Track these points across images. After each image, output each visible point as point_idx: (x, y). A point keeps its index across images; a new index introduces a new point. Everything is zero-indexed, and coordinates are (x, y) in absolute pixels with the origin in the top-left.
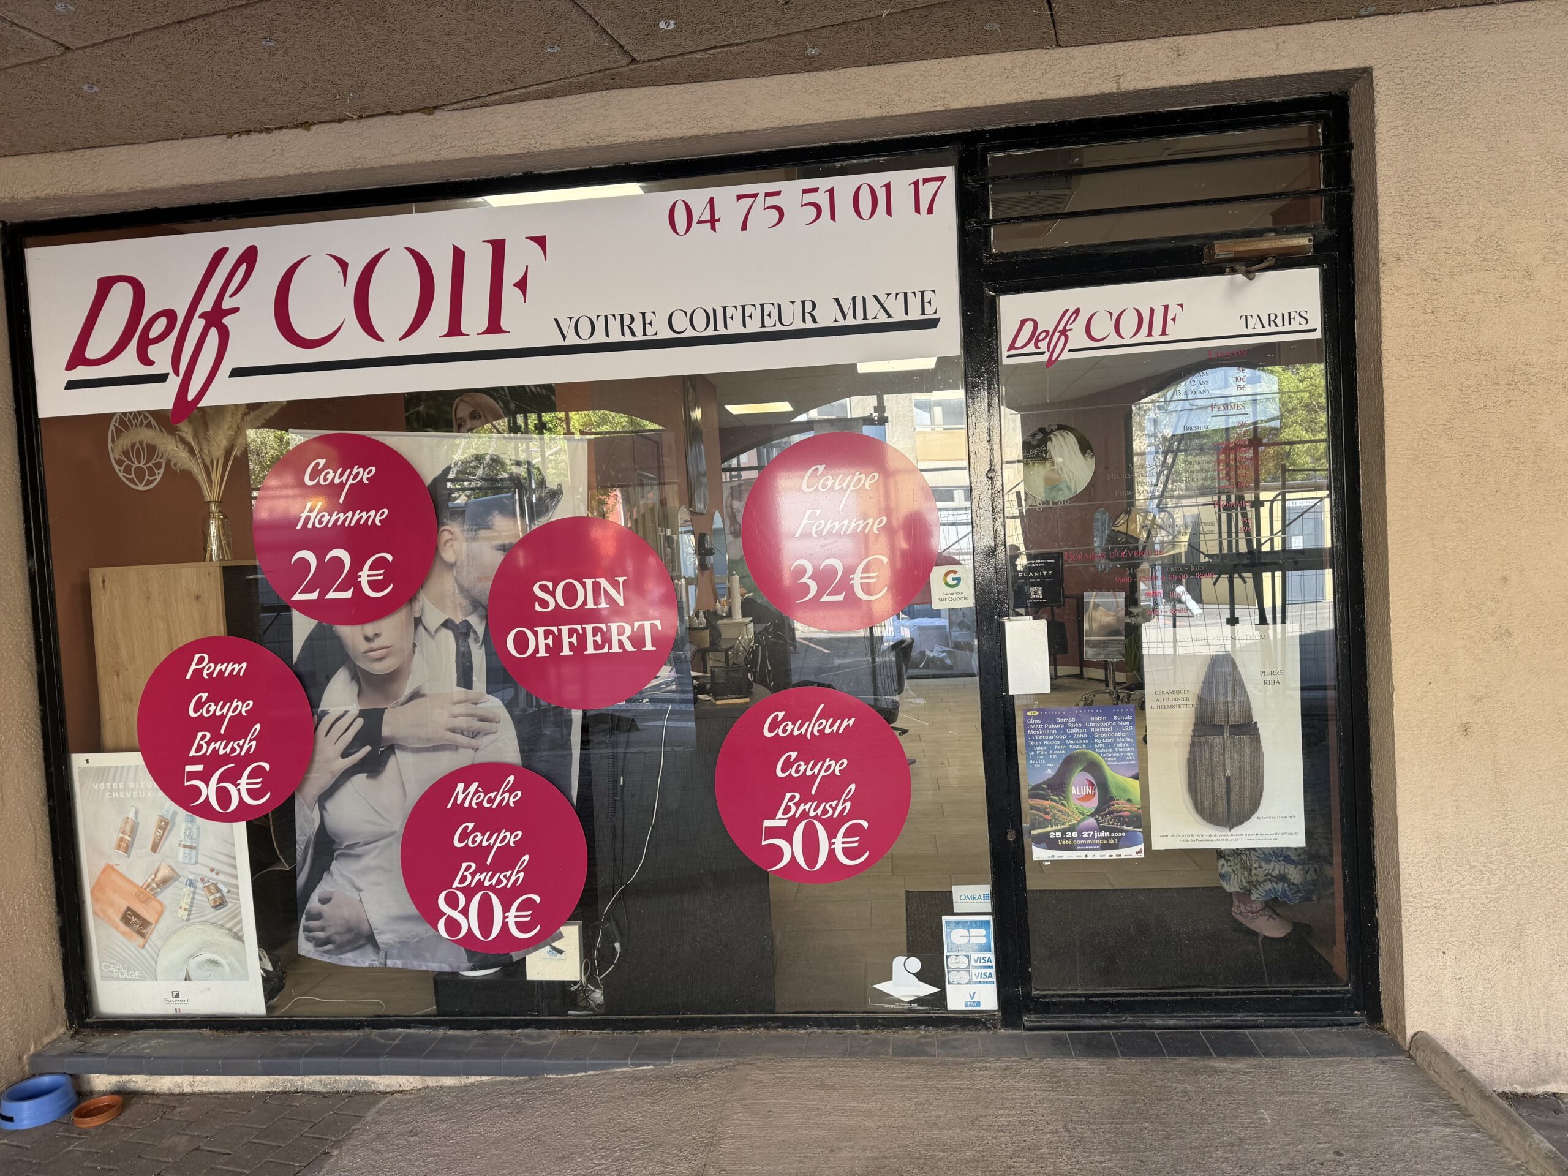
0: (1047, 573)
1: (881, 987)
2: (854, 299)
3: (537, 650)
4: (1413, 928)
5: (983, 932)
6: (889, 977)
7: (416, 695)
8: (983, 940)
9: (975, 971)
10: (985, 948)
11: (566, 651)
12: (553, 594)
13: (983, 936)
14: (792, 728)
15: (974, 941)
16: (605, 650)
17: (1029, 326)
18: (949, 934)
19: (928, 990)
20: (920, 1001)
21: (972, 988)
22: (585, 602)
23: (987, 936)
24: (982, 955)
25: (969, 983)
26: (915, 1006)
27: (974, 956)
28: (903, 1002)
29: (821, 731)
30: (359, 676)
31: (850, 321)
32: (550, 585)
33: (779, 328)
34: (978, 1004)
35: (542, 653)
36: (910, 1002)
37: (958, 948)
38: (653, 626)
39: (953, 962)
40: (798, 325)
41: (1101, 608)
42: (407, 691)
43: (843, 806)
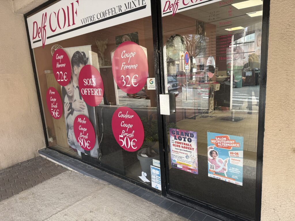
2: (128, 3)
3: (85, 94)
5: (158, 172)
6: (141, 175)
8: (158, 174)
9: (157, 180)
11: (89, 94)
12: (86, 82)
14: (123, 116)
16: (94, 94)
18: (152, 170)
21: (157, 184)
22: (90, 84)
24: (158, 177)
25: (156, 182)
26: (146, 184)
27: (157, 177)
28: (143, 182)
29: (128, 117)
31: (128, 10)
32: (86, 80)
33: (115, 14)
34: (158, 188)
36: (145, 182)
37: (153, 174)
38: (100, 90)
39: (153, 177)
40: (119, 13)
43: (132, 135)
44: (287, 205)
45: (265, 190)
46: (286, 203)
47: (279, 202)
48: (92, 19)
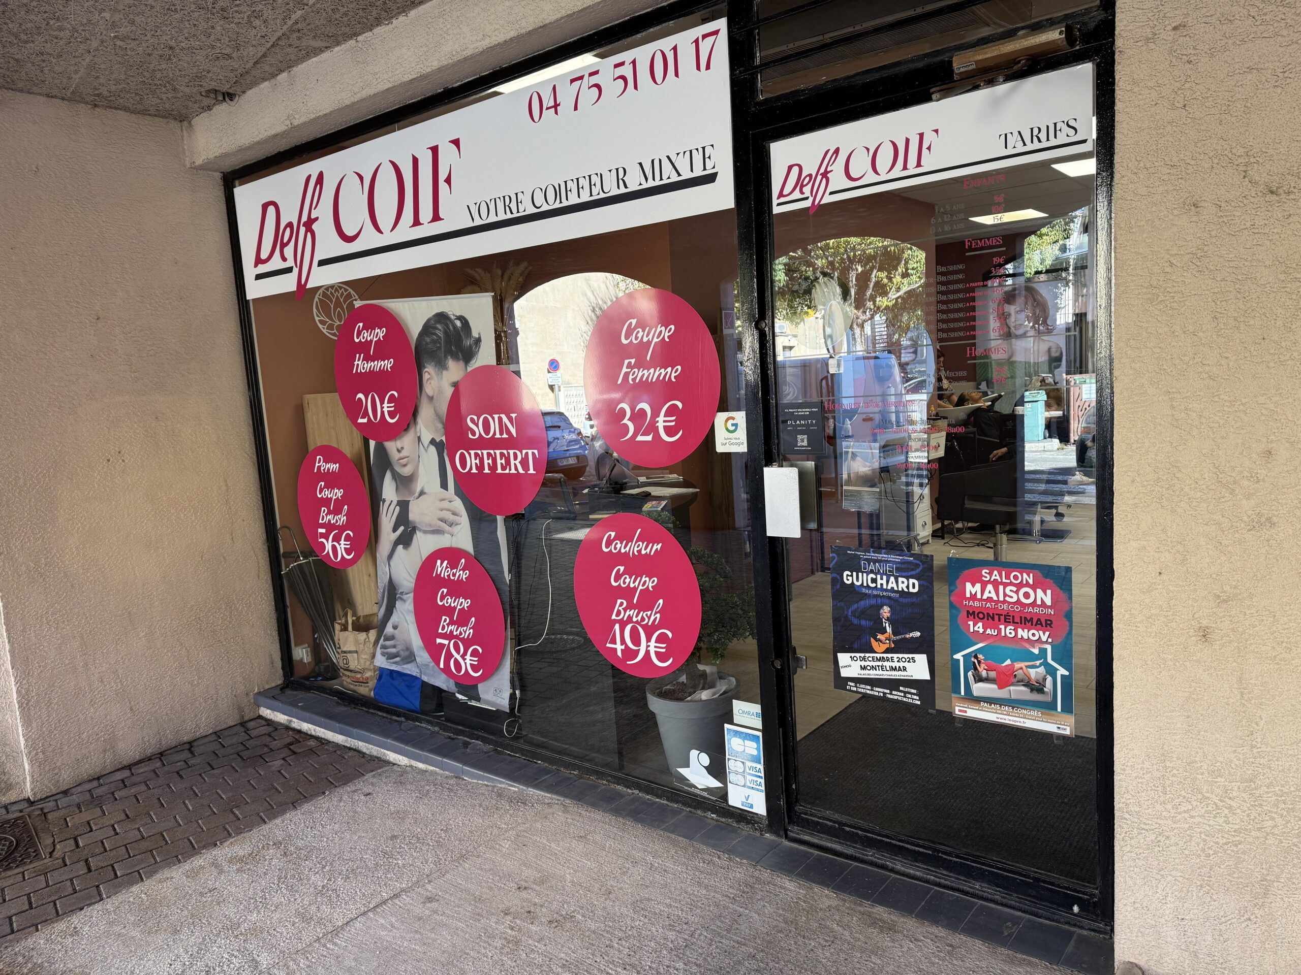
0: (812, 422)
1: (682, 771)
2: (653, 161)
3: (471, 468)
4: (1128, 848)
5: (754, 745)
6: (687, 765)
7: (422, 493)
8: (755, 753)
9: (749, 778)
10: (755, 759)
11: (487, 471)
12: (477, 425)
13: (754, 748)
14: (619, 547)
15: (748, 751)
16: (507, 471)
17: (795, 170)
18: (729, 740)
19: (714, 783)
20: (708, 790)
21: (748, 792)
22: (495, 434)
23: (758, 749)
24: (755, 765)
25: (744, 786)
26: (705, 794)
27: (749, 764)
28: (698, 788)
29: (639, 552)
30: (396, 476)
31: (651, 184)
32: (475, 418)
33: (602, 195)
34: (752, 806)
35: (474, 471)
36: (701, 790)
37: (736, 754)
38: (533, 454)
39: (732, 765)
40: (615, 192)
41: (858, 458)
42: (418, 490)
43: (654, 617)
44: (1193, 813)
45: (1124, 770)
46: (1191, 807)
47: (1169, 806)
48: (513, 206)
